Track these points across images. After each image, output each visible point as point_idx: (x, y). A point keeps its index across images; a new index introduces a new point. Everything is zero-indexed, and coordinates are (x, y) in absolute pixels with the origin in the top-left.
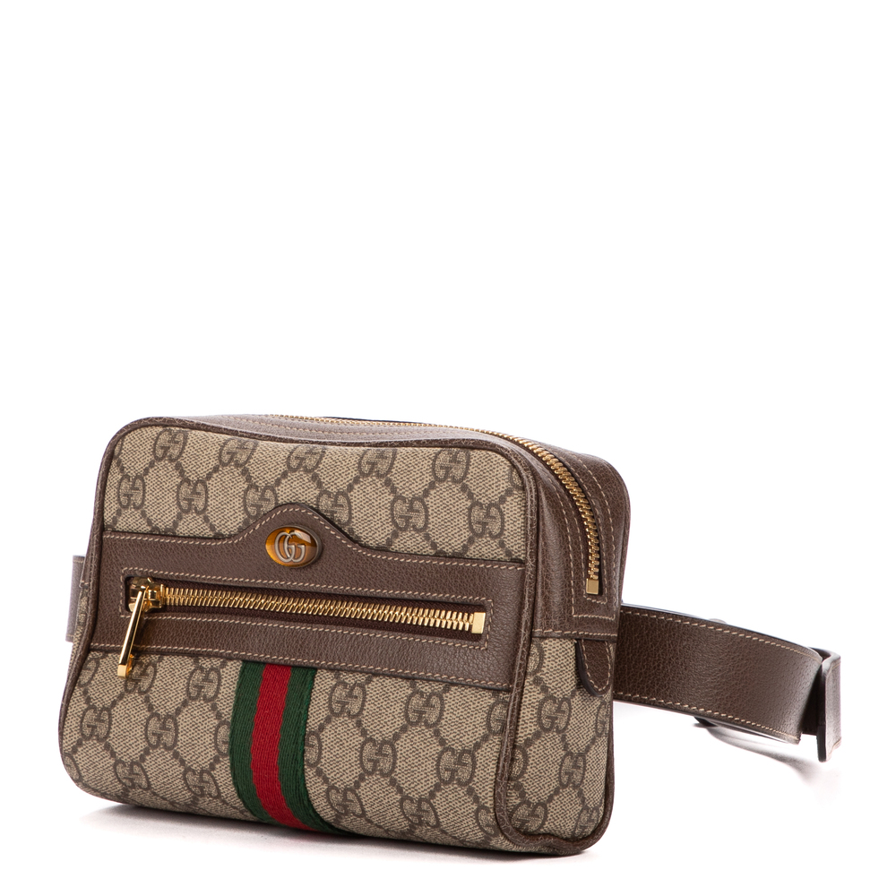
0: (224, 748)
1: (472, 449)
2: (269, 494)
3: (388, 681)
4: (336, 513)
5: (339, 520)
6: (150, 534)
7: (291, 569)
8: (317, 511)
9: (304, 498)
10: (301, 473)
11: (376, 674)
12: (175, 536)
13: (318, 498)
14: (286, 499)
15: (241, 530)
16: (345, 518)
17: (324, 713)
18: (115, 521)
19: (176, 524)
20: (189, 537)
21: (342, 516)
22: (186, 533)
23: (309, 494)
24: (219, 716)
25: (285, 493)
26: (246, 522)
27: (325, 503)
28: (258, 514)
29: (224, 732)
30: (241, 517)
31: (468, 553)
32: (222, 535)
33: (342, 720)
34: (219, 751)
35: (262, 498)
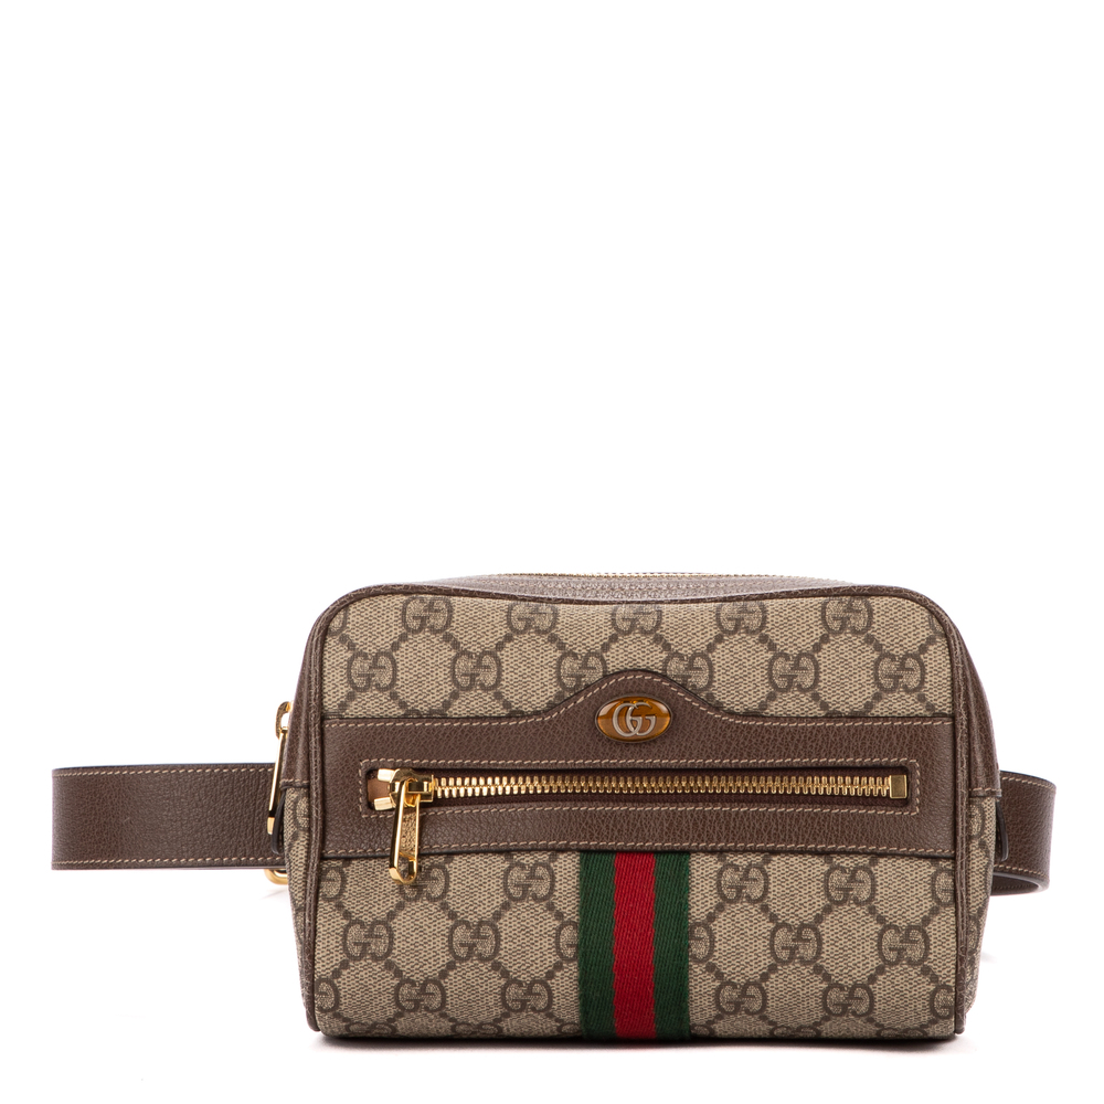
0: (570, 952)
1: (868, 596)
2: (593, 661)
3: (794, 859)
4: (690, 677)
5: (694, 686)
6: (405, 718)
7: (627, 745)
8: (664, 676)
9: (645, 663)
10: (638, 635)
11: (774, 852)
12: (445, 718)
13: (666, 662)
14: (618, 666)
15: (552, 707)
16: (702, 682)
17: (713, 900)
18: (343, 706)
19: (447, 705)
20: (468, 718)
21: (700, 680)
22: (464, 713)
23: (654, 658)
24: (559, 916)
25: (617, 658)
26: (559, 696)
27: (675, 667)
28: (577, 686)
29: (568, 934)
30: (552, 690)
31: (873, 711)
32: (522, 712)
33: (740, 906)
34: (561, 955)
35: (585, 666)
